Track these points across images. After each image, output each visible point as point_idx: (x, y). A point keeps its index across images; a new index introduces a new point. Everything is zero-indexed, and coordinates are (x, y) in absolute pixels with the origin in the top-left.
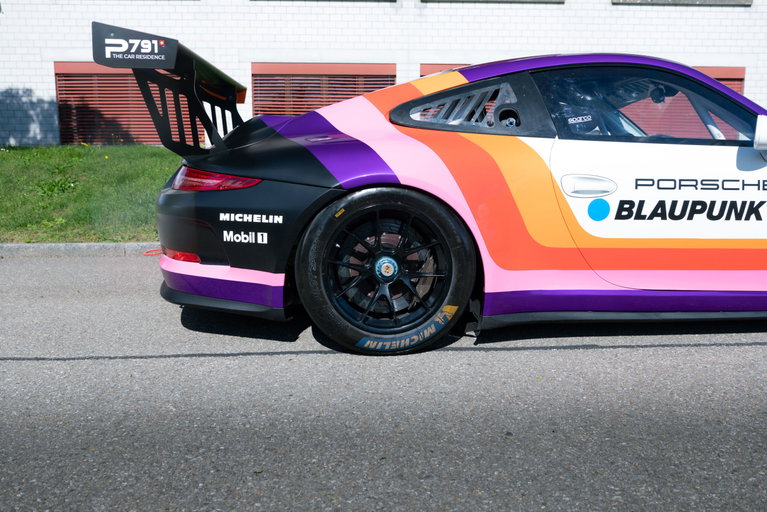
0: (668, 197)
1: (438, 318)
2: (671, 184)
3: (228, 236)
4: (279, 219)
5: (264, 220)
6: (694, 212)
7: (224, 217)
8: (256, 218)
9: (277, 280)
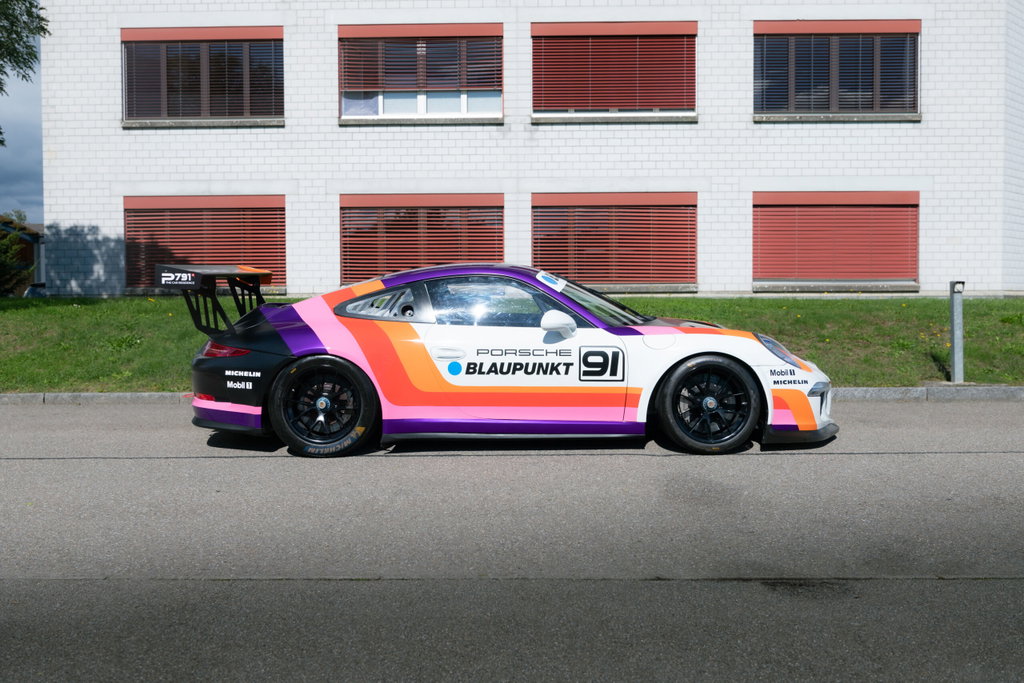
0: (498, 361)
1: (353, 434)
2: (500, 353)
3: (230, 384)
4: (258, 374)
5: (250, 375)
6: (515, 370)
7: (228, 373)
8: (246, 374)
9: (257, 411)
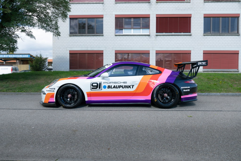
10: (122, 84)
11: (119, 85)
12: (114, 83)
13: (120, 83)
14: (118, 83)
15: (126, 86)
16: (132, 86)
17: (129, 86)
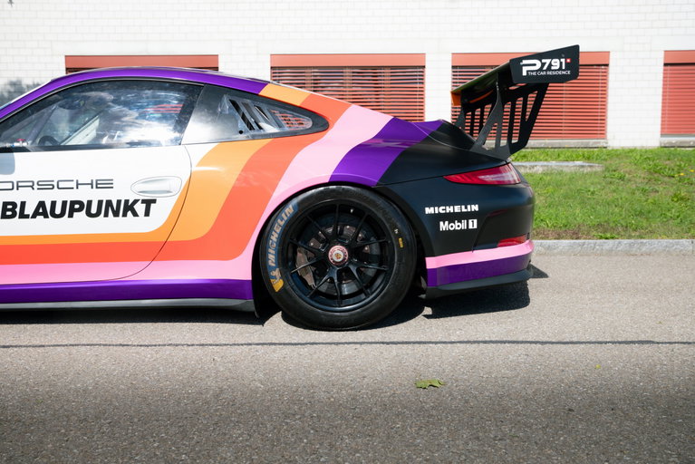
10: (83, 195)
11: (70, 196)
12: (36, 186)
13: (73, 184)
14: (61, 185)
15: (109, 203)
16: (143, 201)
17: (127, 201)
